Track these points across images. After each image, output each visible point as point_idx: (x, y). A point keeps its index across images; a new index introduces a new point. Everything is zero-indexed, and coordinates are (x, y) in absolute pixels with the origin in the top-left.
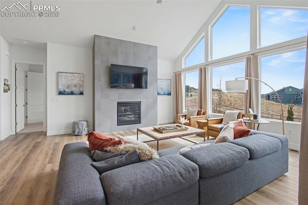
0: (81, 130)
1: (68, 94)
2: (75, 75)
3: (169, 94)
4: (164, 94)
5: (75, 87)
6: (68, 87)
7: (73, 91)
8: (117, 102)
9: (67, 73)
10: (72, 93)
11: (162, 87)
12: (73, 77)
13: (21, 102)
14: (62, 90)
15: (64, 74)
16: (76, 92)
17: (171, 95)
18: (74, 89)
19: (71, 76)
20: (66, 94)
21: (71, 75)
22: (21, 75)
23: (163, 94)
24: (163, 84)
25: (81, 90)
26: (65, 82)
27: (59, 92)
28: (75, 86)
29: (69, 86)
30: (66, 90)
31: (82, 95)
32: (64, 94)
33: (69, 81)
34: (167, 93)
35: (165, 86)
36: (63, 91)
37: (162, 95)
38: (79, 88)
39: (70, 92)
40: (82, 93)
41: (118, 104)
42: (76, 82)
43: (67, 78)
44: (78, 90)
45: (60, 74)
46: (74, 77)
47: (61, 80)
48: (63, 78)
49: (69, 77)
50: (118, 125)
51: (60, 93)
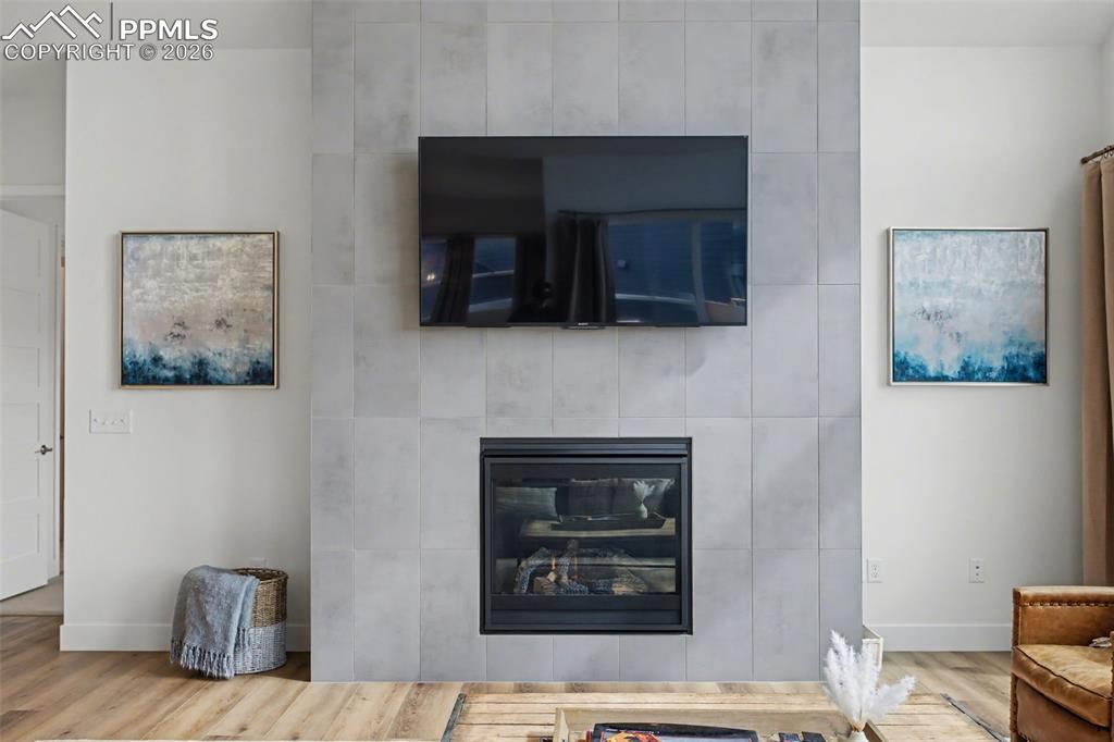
0: (218, 638)
1: (179, 381)
2: (223, 244)
3: (1030, 369)
4: (967, 374)
5: (220, 332)
6: (181, 329)
7: (209, 355)
8: (483, 440)
10: (200, 375)
11: (945, 302)
12: (208, 263)
14: (142, 354)
15: (155, 244)
16: (226, 364)
17: (1042, 379)
18: (212, 347)
19: (193, 258)
20: (166, 381)
21: (194, 246)
23: (952, 370)
24: (956, 278)
26: (163, 299)
27: (124, 367)
28: (219, 324)
29: (181, 324)
30: (168, 355)
31: (263, 382)
32: (155, 381)
33: (185, 287)
34: (998, 363)
35: (978, 294)
36: (149, 360)
37: (945, 379)
38: (247, 340)
39: (187, 365)
40: (262, 375)
41: (484, 455)
42: (224, 293)
43: (170, 269)
44: (235, 349)
45: (130, 244)
46: (218, 263)
47: (136, 284)
48: (150, 272)
49: (184, 262)
50: (484, 630)
51: (135, 375)
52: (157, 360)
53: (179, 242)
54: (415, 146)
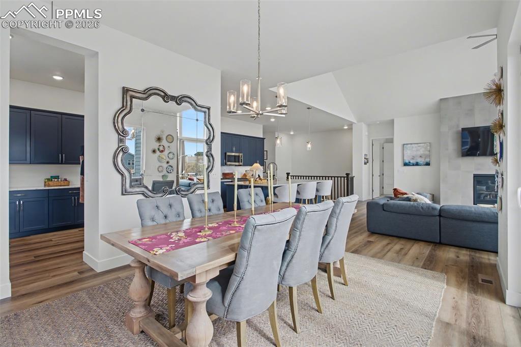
1: (413, 165)
2: (421, 145)
5: (421, 158)
6: (414, 158)
7: (419, 161)
8: (474, 174)
9: (411, 144)
10: (417, 164)
12: (418, 148)
13: (377, 173)
14: (407, 162)
15: (409, 145)
16: (421, 163)
19: (416, 147)
20: (411, 165)
21: (416, 145)
22: (377, 148)
25: (428, 160)
26: (411, 153)
30: (411, 162)
31: (428, 166)
32: (409, 165)
33: (414, 152)
38: (425, 159)
39: (415, 163)
40: (428, 164)
41: (474, 177)
42: (421, 152)
43: (412, 149)
44: (423, 160)
45: (405, 145)
46: (420, 148)
47: (406, 152)
48: (408, 149)
49: (414, 148)
51: (405, 164)
52: (410, 162)
53: (413, 145)
54: (461, 129)
